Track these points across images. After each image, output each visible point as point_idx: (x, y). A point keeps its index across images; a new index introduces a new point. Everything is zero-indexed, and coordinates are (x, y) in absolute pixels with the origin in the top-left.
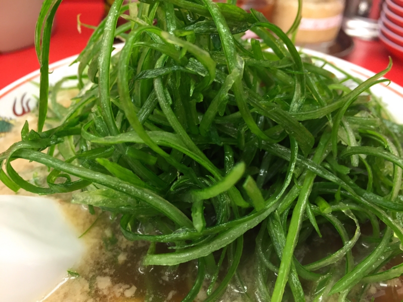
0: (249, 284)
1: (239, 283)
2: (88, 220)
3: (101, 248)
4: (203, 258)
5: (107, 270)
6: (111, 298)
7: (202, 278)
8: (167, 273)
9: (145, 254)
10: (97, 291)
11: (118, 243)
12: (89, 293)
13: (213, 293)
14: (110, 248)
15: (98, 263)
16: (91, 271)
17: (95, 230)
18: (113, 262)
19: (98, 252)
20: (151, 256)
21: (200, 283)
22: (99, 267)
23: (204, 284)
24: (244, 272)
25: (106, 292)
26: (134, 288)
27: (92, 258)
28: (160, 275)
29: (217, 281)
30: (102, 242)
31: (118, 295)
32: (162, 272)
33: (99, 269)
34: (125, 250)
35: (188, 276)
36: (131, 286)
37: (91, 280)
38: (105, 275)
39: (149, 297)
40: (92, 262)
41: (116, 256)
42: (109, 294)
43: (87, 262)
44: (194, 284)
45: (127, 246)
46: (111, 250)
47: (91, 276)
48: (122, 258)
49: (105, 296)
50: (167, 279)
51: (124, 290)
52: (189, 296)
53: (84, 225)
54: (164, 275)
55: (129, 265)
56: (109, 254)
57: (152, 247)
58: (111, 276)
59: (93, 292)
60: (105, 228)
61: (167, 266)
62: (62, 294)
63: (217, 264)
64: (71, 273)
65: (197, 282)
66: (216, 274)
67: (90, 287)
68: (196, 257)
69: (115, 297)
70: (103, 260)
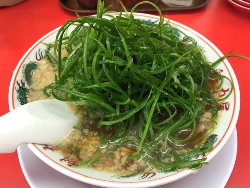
0: (137, 131)
1: (133, 130)
2: (77, 108)
3: (83, 119)
4: (120, 122)
5: (87, 127)
6: (89, 136)
7: (120, 128)
8: (108, 127)
9: (100, 121)
10: (84, 134)
11: (89, 117)
12: (81, 134)
13: (124, 134)
14: (86, 119)
15: (83, 124)
16: (81, 127)
17: (80, 112)
18: (88, 124)
19: (82, 120)
20: (102, 122)
21: (120, 130)
22: (84, 125)
23: (121, 131)
24: (135, 127)
25: (87, 134)
26: (97, 133)
27: (81, 122)
28: (106, 128)
29: (125, 130)
30: (84, 117)
31: (92, 135)
32: (106, 127)
33: (84, 126)
34: (92, 120)
35: (115, 128)
36: (96, 132)
37: (82, 130)
38: (86, 128)
39: (103, 135)
40: (81, 124)
41: (89, 122)
42: (88, 135)
43: (79, 124)
44: (117, 131)
45: (93, 118)
46: (87, 119)
47: (81, 129)
48: (91, 122)
49: (87, 135)
50: (108, 129)
51: (94, 133)
52: (116, 135)
53: (76, 110)
54: (107, 128)
55: (95, 125)
56: (87, 121)
57: (102, 118)
58: (88, 129)
59: (83, 134)
60: (84, 111)
61: (108, 125)
62: (72, 135)
63: (125, 124)
64: (74, 128)
65: (119, 130)
66: (125, 127)
67: (81, 132)
68: (118, 122)
69: (91, 136)
70: (85, 123)
